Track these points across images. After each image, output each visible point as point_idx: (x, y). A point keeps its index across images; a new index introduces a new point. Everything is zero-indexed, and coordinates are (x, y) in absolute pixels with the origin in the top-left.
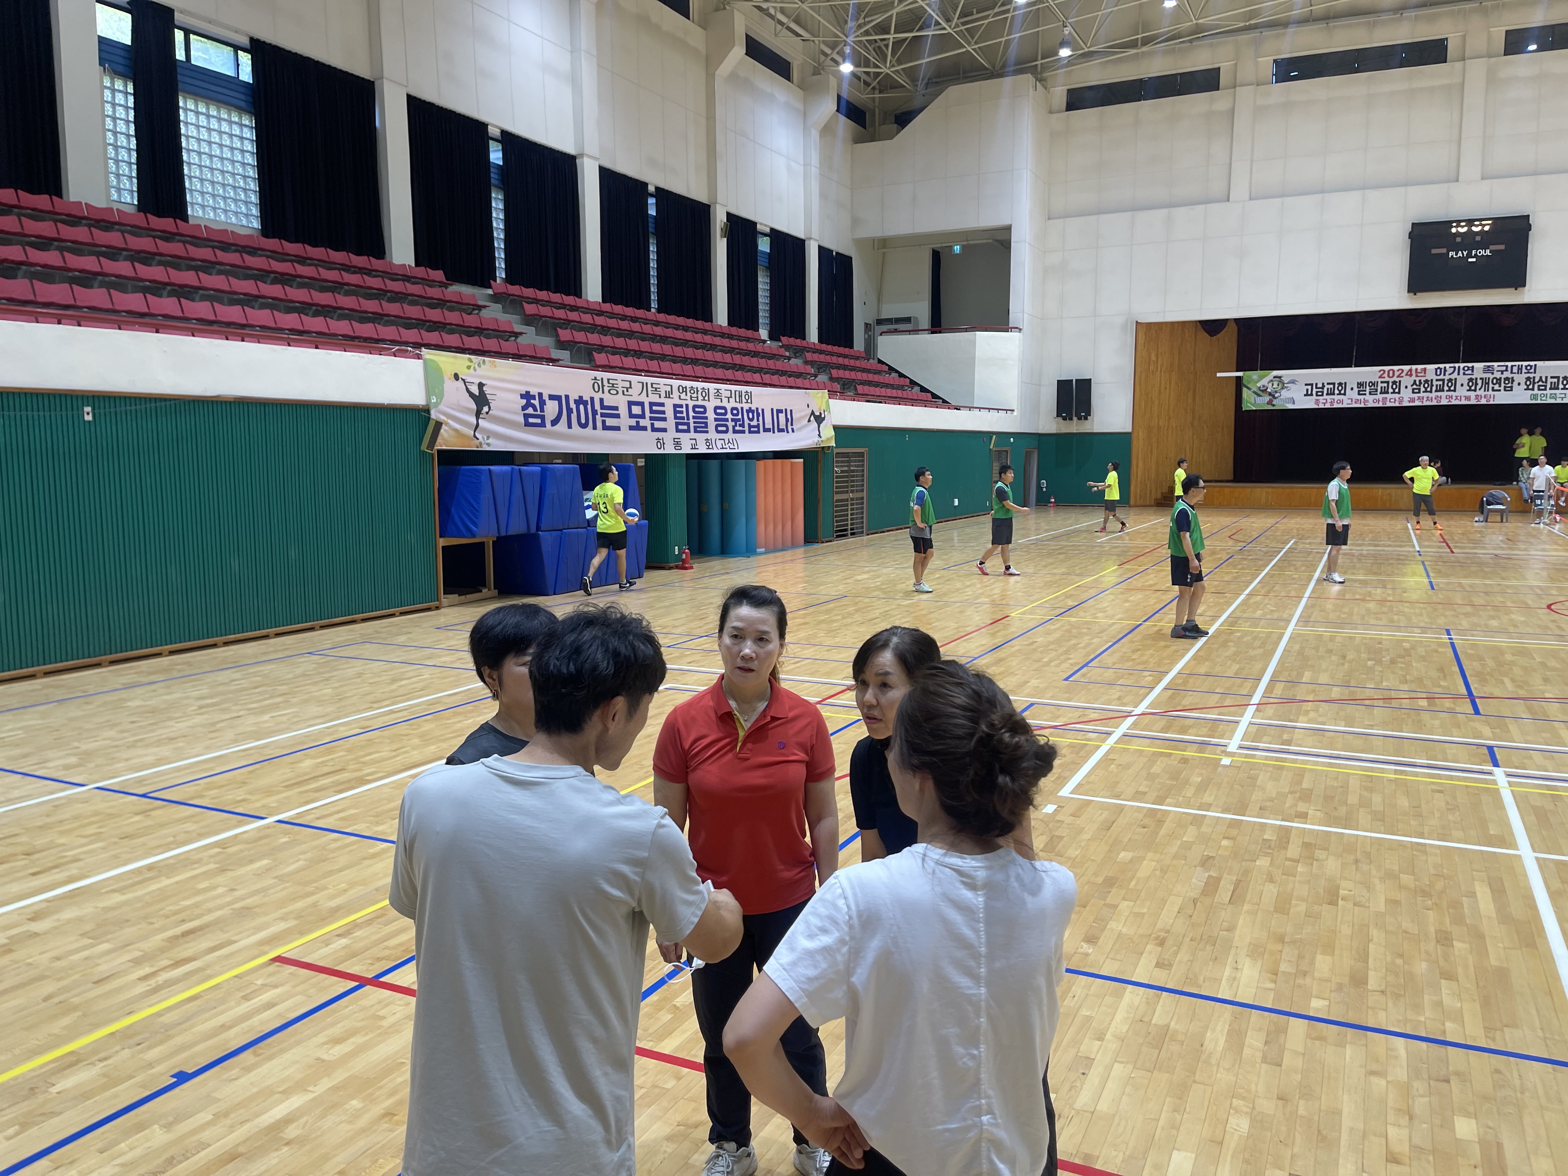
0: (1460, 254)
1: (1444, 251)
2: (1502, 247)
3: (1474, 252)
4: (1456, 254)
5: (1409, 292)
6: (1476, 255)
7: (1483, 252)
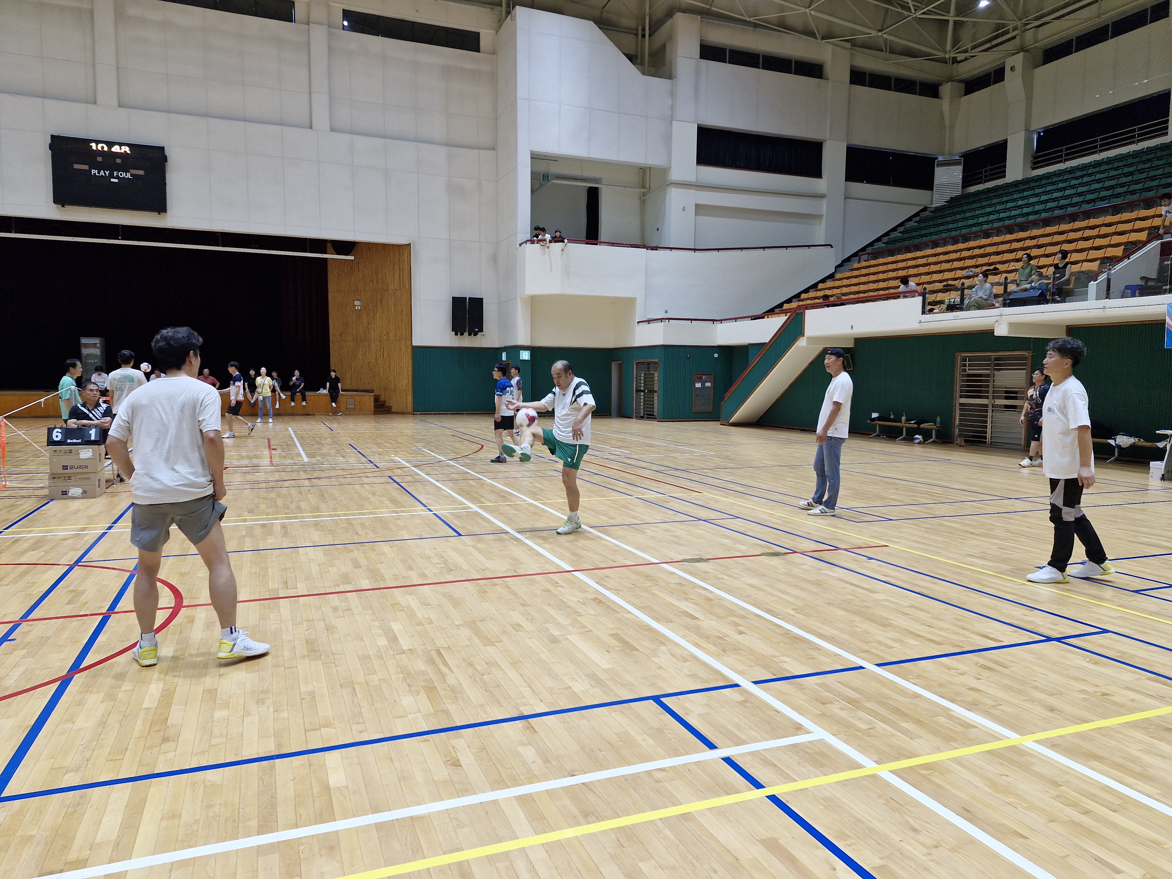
0: (102, 173)
1: (86, 167)
2: (141, 172)
3: (115, 174)
4: (99, 173)
5: (55, 201)
6: (117, 177)
7: (124, 175)
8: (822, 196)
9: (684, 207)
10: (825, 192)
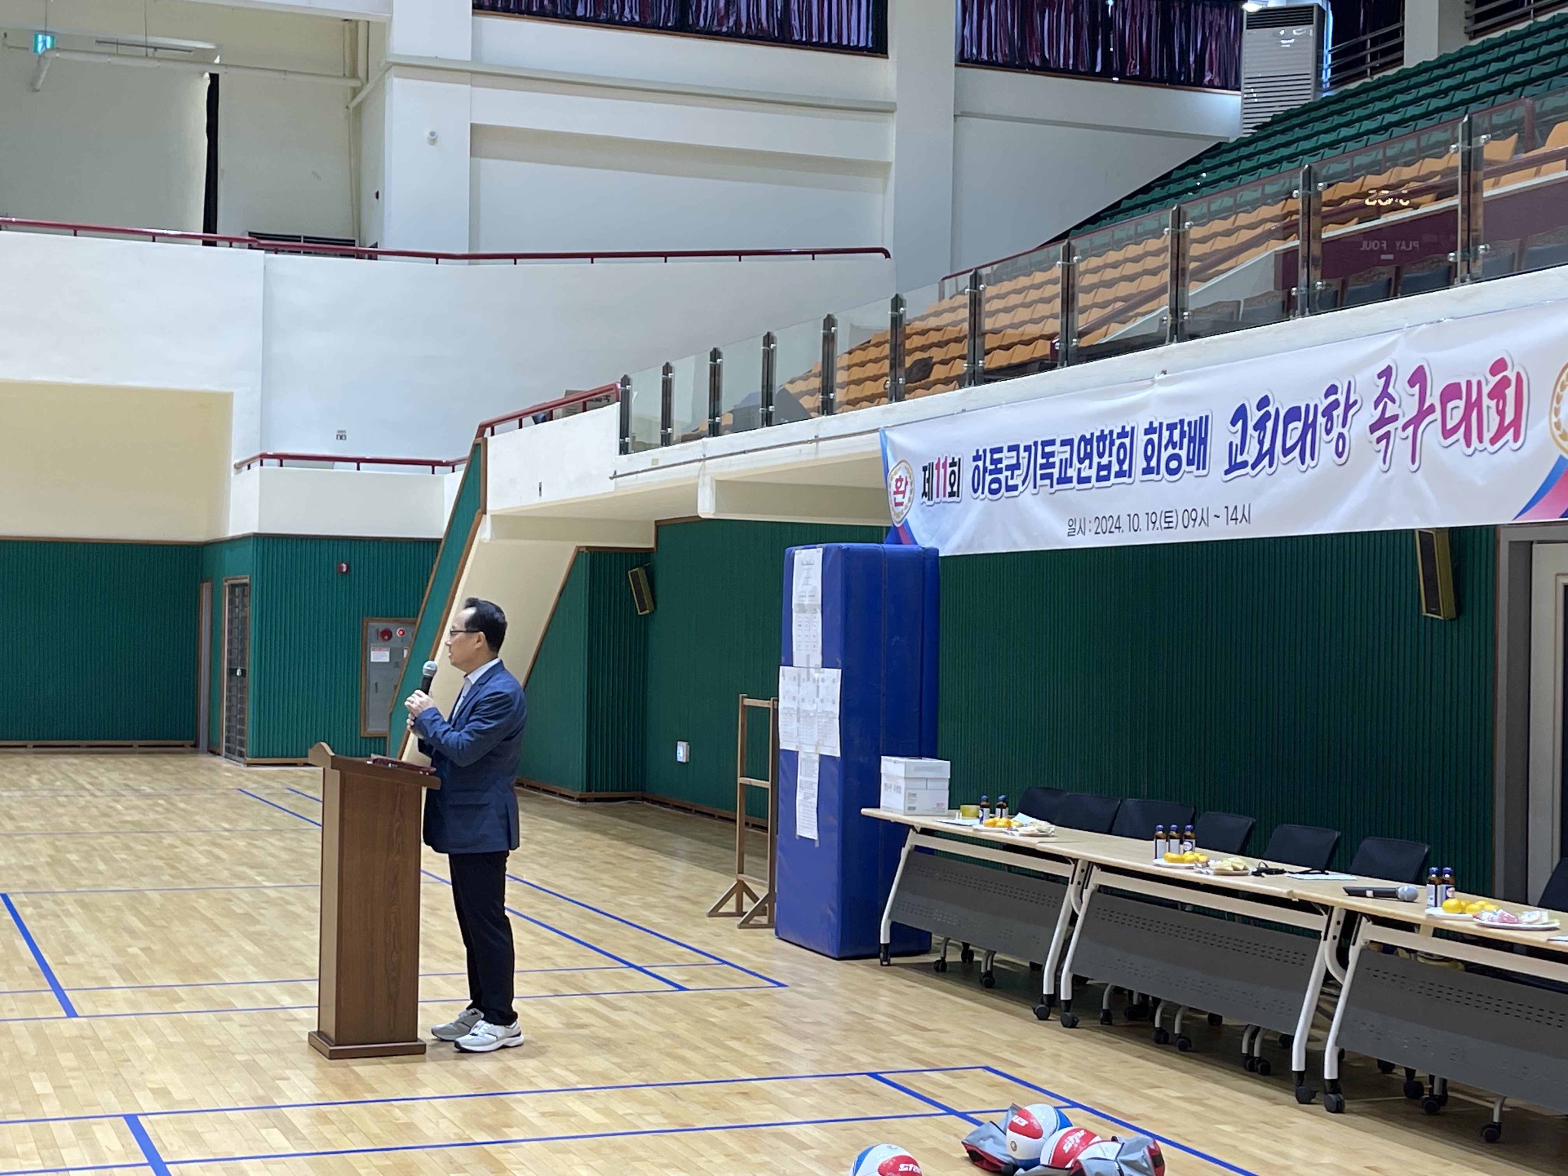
8: (887, 109)
9: (432, 134)
10: (893, 96)
